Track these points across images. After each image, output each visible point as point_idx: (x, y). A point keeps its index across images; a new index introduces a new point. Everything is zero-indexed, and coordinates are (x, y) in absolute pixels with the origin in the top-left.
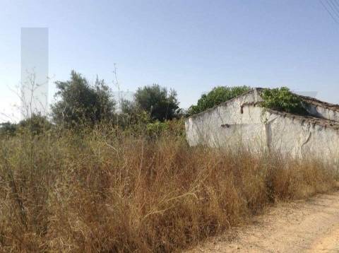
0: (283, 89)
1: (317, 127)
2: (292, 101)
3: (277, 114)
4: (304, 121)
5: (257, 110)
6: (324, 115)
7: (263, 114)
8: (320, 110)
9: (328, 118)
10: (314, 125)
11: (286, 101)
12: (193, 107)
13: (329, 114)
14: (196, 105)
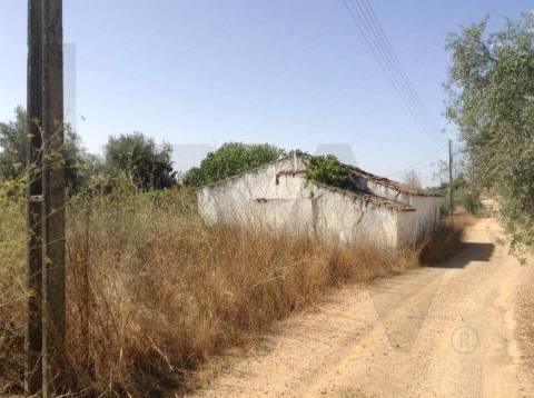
0: (330, 157)
1: (370, 205)
2: (341, 173)
3: (326, 188)
4: (355, 198)
5: (298, 181)
6: (375, 192)
7: (306, 187)
8: (370, 185)
9: (379, 194)
10: (367, 202)
11: (334, 173)
12: (194, 170)
13: (380, 190)
14: (199, 167)
